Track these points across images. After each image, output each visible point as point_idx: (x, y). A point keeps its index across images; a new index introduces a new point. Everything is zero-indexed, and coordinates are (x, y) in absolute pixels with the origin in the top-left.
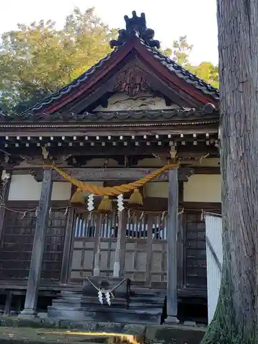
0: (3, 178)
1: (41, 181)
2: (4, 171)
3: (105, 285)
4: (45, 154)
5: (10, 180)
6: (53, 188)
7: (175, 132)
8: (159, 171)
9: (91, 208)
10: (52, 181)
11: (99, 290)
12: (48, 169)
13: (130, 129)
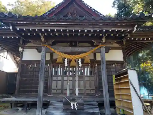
0: (20, 50)
1: (41, 52)
2: (20, 48)
3: (73, 100)
4: (43, 39)
5: (23, 51)
6: (46, 56)
7: (113, 29)
8: (97, 48)
9: (66, 65)
10: (46, 52)
11: (71, 103)
12: (43, 46)
13: (91, 26)
